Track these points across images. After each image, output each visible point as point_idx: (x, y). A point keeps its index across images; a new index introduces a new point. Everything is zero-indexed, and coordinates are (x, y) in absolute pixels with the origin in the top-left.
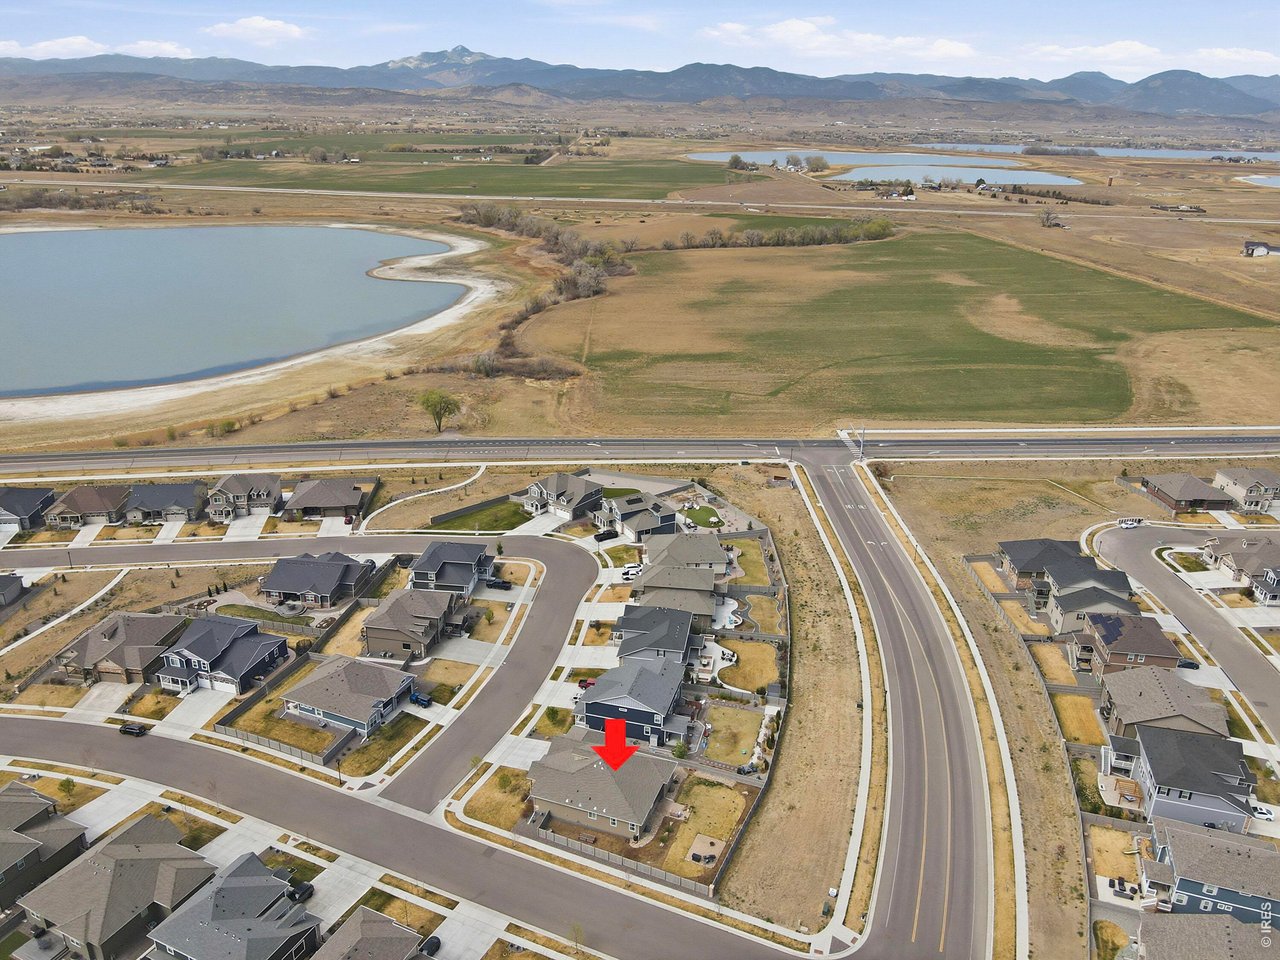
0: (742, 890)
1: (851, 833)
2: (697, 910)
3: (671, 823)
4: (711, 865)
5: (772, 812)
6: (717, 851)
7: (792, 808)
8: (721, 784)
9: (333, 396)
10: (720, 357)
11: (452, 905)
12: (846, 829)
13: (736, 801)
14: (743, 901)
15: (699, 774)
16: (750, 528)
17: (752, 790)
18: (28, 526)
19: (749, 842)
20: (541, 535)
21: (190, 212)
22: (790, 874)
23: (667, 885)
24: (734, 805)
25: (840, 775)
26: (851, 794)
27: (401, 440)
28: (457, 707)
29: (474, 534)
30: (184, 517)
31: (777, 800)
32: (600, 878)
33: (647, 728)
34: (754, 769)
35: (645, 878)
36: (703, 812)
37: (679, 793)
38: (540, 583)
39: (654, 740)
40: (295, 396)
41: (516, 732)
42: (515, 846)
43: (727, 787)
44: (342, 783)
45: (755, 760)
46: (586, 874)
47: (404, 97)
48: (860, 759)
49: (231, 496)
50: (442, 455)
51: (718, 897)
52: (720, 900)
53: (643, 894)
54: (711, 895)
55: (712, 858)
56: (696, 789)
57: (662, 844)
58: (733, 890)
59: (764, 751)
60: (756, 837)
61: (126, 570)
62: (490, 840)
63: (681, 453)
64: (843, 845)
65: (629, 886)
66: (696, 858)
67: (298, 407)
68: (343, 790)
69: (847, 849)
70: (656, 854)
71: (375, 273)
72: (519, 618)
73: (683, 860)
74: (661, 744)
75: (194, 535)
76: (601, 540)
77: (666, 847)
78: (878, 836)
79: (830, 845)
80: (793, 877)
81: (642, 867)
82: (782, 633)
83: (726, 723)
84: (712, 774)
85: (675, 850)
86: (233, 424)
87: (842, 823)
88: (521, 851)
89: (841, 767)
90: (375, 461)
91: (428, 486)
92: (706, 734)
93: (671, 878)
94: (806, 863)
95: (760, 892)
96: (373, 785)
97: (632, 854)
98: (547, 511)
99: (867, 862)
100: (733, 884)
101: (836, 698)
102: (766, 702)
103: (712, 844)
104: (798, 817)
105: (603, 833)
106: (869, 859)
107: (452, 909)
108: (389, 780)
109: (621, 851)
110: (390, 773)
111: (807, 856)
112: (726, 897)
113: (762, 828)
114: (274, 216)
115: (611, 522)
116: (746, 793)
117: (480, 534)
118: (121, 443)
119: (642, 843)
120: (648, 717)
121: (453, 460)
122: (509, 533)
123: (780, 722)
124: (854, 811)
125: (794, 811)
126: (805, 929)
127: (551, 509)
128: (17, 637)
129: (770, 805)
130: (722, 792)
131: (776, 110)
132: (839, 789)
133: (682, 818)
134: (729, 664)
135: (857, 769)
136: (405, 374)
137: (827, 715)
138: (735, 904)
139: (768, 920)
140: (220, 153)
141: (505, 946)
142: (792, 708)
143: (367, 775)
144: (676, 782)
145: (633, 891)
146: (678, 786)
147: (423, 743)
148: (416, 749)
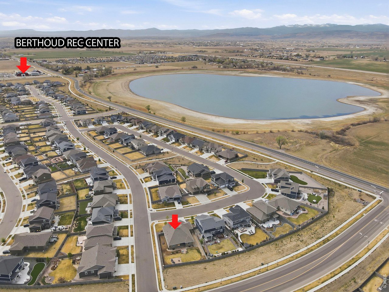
0: (170, 272)
1: (207, 283)
3: (179, 252)
4: (173, 264)
5: (200, 266)
6: (177, 263)
8: (201, 253)
9: (271, 132)
12: (207, 281)
13: (198, 258)
14: (167, 273)
16: (323, 208)
18: (176, 141)
19: (186, 266)
20: (261, 183)
21: (310, 74)
22: (182, 278)
24: (196, 259)
25: (228, 272)
26: (222, 277)
27: (268, 148)
28: (183, 207)
29: (246, 176)
30: (199, 149)
31: (206, 265)
36: (188, 255)
37: (190, 248)
38: (241, 193)
39: (202, 235)
40: (266, 130)
41: (185, 218)
43: (201, 255)
44: (149, 207)
49: (208, 147)
52: (164, 270)
54: (163, 268)
56: (194, 250)
57: (171, 253)
58: (168, 270)
60: (189, 267)
61: (179, 155)
63: (342, 179)
65: (156, 255)
66: (172, 260)
67: (259, 132)
68: (148, 209)
69: (200, 284)
70: (168, 254)
71: (339, 100)
72: (223, 198)
73: (170, 259)
74: (203, 238)
75: (197, 153)
76: (272, 191)
78: (211, 288)
79: (198, 280)
83: (225, 244)
85: (172, 256)
86: (238, 132)
87: (209, 279)
89: (231, 271)
90: (254, 151)
91: (256, 161)
92: (216, 243)
94: (188, 279)
95: (171, 275)
96: (152, 211)
97: (165, 251)
98: (270, 178)
99: (199, 290)
100: (170, 270)
101: (261, 259)
102: (241, 247)
103: (179, 261)
104: (203, 271)
107: (131, 236)
108: (156, 212)
110: (157, 211)
111: (191, 278)
113: (192, 267)
114: (333, 78)
116: (202, 259)
117: (248, 177)
118: (213, 130)
119: (169, 250)
122: (255, 179)
123: (238, 253)
124: (216, 280)
125: (205, 269)
126: (166, 287)
127: (272, 178)
128: (150, 160)
129: (203, 265)
130: (198, 255)
132: (222, 274)
133: (182, 253)
134: (249, 234)
135: (234, 274)
136: (298, 131)
137: (251, 260)
138: (164, 273)
139: (164, 280)
140: (343, 56)
141: (127, 247)
142: (247, 252)
143: (154, 209)
144: (193, 246)
145: (155, 256)
146: (192, 247)
147: (169, 209)
148: (166, 210)
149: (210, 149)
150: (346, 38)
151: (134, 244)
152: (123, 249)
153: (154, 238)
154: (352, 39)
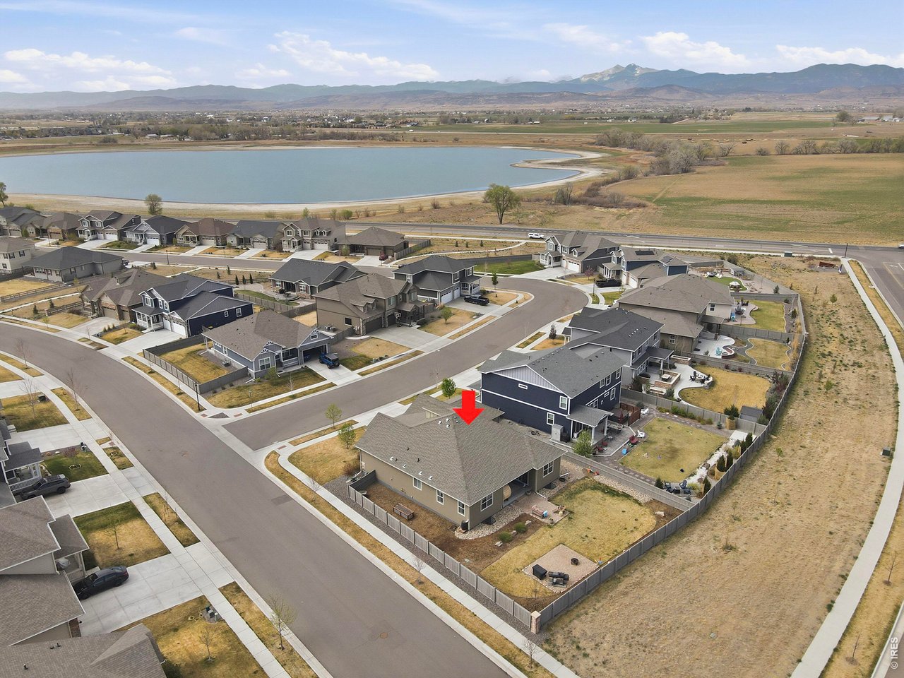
0: (592, 638)
1: (830, 608)
2: (502, 646)
3: (528, 522)
4: (559, 589)
5: (696, 545)
6: (576, 574)
7: (728, 548)
8: (627, 496)
9: (437, 207)
10: (788, 202)
11: (189, 541)
12: (823, 599)
13: (641, 520)
14: (586, 655)
15: (601, 479)
16: (776, 290)
17: (670, 513)
18: (165, 243)
20: (544, 280)
22: (689, 639)
23: (476, 598)
24: (634, 523)
25: (832, 526)
26: (845, 553)
29: (483, 274)
30: (265, 245)
31: (708, 535)
32: (388, 563)
33: (551, 414)
34: (686, 491)
35: (451, 579)
36: (582, 522)
37: (561, 492)
38: (520, 306)
39: (557, 430)
41: (405, 402)
42: (316, 501)
43: (636, 501)
44: (200, 409)
45: (693, 481)
46: (374, 553)
47: (586, 96)
48: (874, 512)
49: (299, 230)
50: (493, 234)
51: (546, 635)
52: (547, 641)
53: (433, 599)
54: (534, 630)
55: (563, 578)
56: (588, 494)
57: (498, 543)
58: (576, 633)
59: (712, 473)
60: (654, 571)
61: (202, 268)
62: (292, 488)
64: (809, 621)
65: (421, 583)
66: (540, 573)
67: (406, 211)
68: (197, 416)
69: (815, 630)
70: (483, 554)
72: (480, 324)
73: (519, 571)
74: (565, 438)
75: (265, 256)
76: (602, 287)
77: (504, 548)
78: (885, 624)
79: (782, 616)
80: (692, 645)
81: (451, 562)
82: (786, 369)
83: (668, 437)
84: (620, 481)
85: (517, 556)
86: (351, 213)
87: (816, 589)
88: (318, 508)
89: (836, 517)
90: (436, 234)
91: (468, 249)
92: (633, 441)
93: (485, 588)
94: (726, 630)
95: (622, 650)
96: (227, 417)
97: (449, 545)
98: (560, 266)
99: (852, 661)
100: (580, 626)
101: (848, 441)
102: (736, 427)
103: (575, 562)
104: (737, 563)
105: (428, 511)
106: (858, 655)
107: (185, 546)
108: (246, 415)
109: (437, 539)
110: (249, 411)
111: (734, 621)
112: (559, 639)
113: (668, 562)
115: (619, 272)
116: (662, 514)
119: (471, 535)
120: (551, 399)
121: (500, 238)
122: (516, 276)
123: (750, 450)
124: (844, 577)
125: (731, 554)
127: (564, 263)
129: (695, 537)
130: (624, 505)
131: (889, 95)
132: (824, 542)
133: (547, 521)
134: (699, 385)
135: (867, 525)
137: (829, 455)
138: (569, 655)
141: (201, 608)
142: (774, 437)
143: (230, 407)
144: (563, 480)
145: (423, 591)
146: (563, 485)
147: (304, 394)
148: (294, 397)
149: (308, 237)
150: (429, 102)
151: (231, 575)
152: (176, 630)
153: (328, 510)
154: (440, 104)
